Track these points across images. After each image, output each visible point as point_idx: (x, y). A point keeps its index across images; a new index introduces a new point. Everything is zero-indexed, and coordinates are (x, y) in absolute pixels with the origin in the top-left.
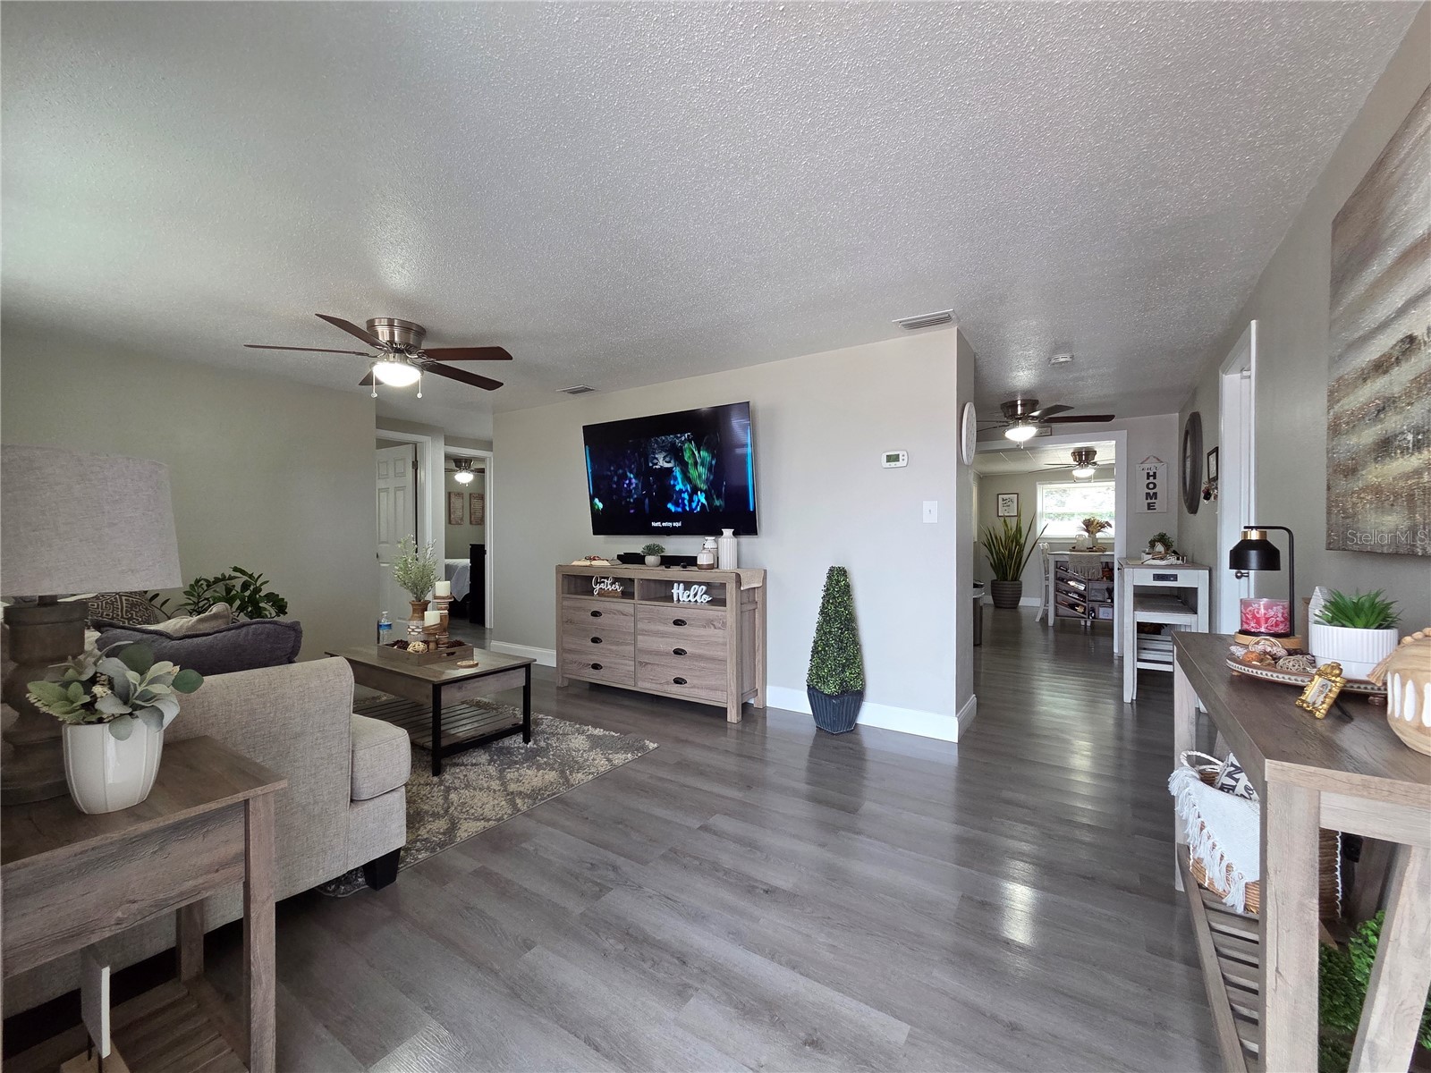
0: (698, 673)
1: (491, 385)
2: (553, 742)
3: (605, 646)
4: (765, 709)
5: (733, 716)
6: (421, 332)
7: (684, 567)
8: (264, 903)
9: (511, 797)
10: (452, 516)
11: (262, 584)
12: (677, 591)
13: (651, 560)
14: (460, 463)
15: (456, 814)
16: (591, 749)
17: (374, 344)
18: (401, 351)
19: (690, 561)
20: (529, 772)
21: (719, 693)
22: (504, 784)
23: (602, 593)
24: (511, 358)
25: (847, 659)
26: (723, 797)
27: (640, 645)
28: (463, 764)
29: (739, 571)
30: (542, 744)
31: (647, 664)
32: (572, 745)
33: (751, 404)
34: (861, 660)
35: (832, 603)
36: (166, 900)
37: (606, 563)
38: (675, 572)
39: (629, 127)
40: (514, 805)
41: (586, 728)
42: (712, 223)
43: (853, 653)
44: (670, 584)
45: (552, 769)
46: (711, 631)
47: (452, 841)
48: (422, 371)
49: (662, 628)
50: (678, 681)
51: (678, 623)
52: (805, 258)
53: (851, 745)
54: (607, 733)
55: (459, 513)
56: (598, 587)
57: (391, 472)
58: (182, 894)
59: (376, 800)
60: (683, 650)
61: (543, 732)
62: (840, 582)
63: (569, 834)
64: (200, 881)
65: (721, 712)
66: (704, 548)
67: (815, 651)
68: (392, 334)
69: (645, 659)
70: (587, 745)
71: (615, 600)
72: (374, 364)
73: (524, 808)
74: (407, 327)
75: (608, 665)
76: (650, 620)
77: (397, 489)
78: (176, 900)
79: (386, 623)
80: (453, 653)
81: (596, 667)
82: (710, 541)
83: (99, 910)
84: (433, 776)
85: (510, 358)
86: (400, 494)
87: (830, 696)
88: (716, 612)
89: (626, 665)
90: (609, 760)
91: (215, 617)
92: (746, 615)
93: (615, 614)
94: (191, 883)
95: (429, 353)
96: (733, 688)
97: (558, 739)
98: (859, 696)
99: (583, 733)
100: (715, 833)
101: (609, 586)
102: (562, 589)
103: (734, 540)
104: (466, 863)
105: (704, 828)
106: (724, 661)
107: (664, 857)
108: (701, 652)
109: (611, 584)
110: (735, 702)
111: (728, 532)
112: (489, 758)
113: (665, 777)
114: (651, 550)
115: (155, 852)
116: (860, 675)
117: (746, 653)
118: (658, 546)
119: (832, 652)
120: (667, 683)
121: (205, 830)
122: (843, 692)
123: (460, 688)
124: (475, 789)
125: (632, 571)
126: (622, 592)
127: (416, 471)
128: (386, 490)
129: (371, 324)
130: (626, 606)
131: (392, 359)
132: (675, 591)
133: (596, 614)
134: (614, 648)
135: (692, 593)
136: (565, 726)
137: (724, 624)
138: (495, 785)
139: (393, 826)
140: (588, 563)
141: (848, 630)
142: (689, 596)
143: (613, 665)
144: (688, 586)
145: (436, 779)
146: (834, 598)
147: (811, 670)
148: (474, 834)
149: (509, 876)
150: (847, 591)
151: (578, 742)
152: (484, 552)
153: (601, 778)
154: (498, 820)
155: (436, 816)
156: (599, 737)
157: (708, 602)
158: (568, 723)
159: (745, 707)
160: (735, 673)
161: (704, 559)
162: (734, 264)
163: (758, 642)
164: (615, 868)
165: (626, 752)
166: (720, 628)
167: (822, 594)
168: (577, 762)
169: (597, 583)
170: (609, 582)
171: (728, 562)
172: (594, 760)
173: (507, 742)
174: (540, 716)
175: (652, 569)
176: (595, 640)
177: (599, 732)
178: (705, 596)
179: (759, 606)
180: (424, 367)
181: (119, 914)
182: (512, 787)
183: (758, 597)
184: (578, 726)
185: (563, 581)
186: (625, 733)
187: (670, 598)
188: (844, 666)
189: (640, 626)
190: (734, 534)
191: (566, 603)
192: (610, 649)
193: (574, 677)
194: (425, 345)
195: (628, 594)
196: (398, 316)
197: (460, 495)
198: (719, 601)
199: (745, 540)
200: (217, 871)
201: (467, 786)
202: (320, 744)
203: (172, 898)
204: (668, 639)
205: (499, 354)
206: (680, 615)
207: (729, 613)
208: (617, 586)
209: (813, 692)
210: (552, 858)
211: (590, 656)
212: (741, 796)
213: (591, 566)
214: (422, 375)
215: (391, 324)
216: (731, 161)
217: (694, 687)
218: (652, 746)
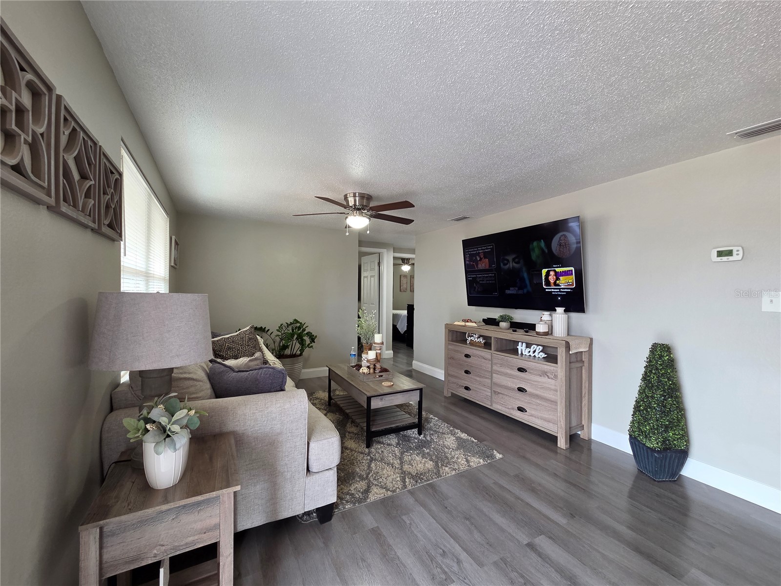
0: (535, 407)
1: (407, 222)
2: (435, 438)
3: (472, 377)
4: (590, 441)
5: (562, 443)
6: (369, 198)
7: (527, 332)
8: (227, 557)
9: (404, 474)
10: (402, 288)
11: (306, 327)
12: (521, 347)
13: (503, 325)
14: (405, 261)
15: (372, 480)
16: (458, 449)
17: (347, 206)
18: (358, 209)
19: (531, 327)
20: (418, 458)
21: (551, 425)
22: (402, 463)
23: (472, 344)
24: (414, 206)
25: (670, 422)
26: (549, 518)
27: (495, 380)
28: (383, 443)
29: (569, 339)
30: (428, 438)
31: (499, 393)
32: (446, 443)
33: (581, 217)
34: (686, 424)
35: (654, 374)
36: (179, 546)
37: (474, 324)
38: (519, 335)
39: (466, 30)
40: (404, 481)
41: (457, 431)
42: (542, 88)
43: (677, 418)
44: (517, 343)
45: (431, 460)
46: (544, 379)
47: (365, 499)
48: (370, 219)
49: (509, 371)
50: (521, 409)
51: (521, 370)
52: (631, 96)
53: (674, 497)
54: (470, 438)
55: (405, 286)
56: (469, 339)
57: (369, 268)
58: (187, 544)
59: (321, 474)
60: (524, 389)
61: (431, 429)
62: (663, 356)
63: (433, 517)
64: (196, 537)
65: (553, 439)
66: (541, 320)
67: (637, 408)
68: (355, 201)
69: (498, 390)
70: (455, 446)
71: (479, 349)
72: (347, 218)
73: (409, 487)
74: (362, 196)
75: (475, 389)
76: (502, 365)
77: (371, 276)
78: (184, 547)
79: (353, 353)
80: (382, 376)
81: (467, 388)
82: (546, 315)
83: (146, 548)
84: (366, 448)
85: (412, 206)
86: (372, 279)
87: (653, 450)
88: (549, 367)
89: (485, 391)
90: (467, 461)
91: (256, 359)
92: (574, 372)
93: (479, 357)
94: (191, 539)
95: (372, 209)
96: (562, 423)
97: (438, 436)
98: (683, 455)
99: (454, 434)
100: (540, 555)
101: (476, 339)
102: (448, 338)
103: (565, 316)
104: (369, 520)
105: (530, 546)
106: (555, 402)
107: (495, 564)
108: (538, 392)
109: (478, 338)
110: (564, 434)
111: (560, 310)
112: (397, 442)
113: (504, 485)
114: (504, 318)
115: (174, 519)
116: (685, 436)
117: (574, 399)
118: (509, 316)
119: (655, 414)
120: (513, 409)
121: (199, 509)
122: (665, 449)
123: (381, 399)
124: (385, 463)
125: (491, 332)
126: (485, 343)
127: (380, 267)
128: (367, 277)
129: (346, 197)
130: (486, 353)
131: (355, 214)
132: (519, 347)
133: (467, 356)
134: (478, 379)
135: (532, 350)
136: (444, 427)
137: (556, 377)
138: (397, 463)
139: (329, 490)
140: (463, 324)
141: (672, 397)
142: (529, 352)
143: (478, 390)
144: (528, 346)
145: (367, 450)
146: (657, 369)
147: (633, 422)
148: (378, 499)
149: (391, 542)
150: (671, 364)
151: (450, 441)
152: (413, 309)
153: (461, 475)
154: (394, 491)
155: (362, 478)
156: (465, 441)
157: (544, 358)
158: (446, 425)
159: (573, 438)
160: (564, 413)
161: (541, 328)
162: (563, 116)
163: (585, 391)
164: (459, 562)
165: (480, 457)
166: (552, 379)
167: (645, 364)
168: (447, 457)
169: (469, 336)
170: (476, 336)
171: (560, 330)
172: (457, 458)
173: (409, 432)
174: (431, 416)
175: (503, 332)
176: (467, 372)
177: (464, 436)
178: (541, 353)
179: (586, 364)
180: (372, 216)
181: (155, 551)
182: (406, 467)
183: (585, 358)
184: (452, 428)
185: (448, 334)
186: (480, 440)
187: (515, 351)
188: (667, 427)
189: (495, 368)
190: (565, 311)
191: (450, 347)
192: (476, 379)
193: (454, 392)
194: (372, 204)
195: (487, 345)
196: (357, 191)
197: (405, 276)
198: (551, 358)
199: (574, 315)
200: (205, 533)
201: (382, 460)
202: (290, 440)
203: (182, 546)
204: (514, 380)
205: (407, 205)
206: (523, 364)
207: (560, 370)
208: (481, 339)
209: (633, 440)
210: (419, 535)
211: (463, 382)
212: (565, 522)
213: (465, 326)
214: (370, 221)
215: (355, 196)
216: (556, 29)
217: (532, 415)
218: (499, 456)
